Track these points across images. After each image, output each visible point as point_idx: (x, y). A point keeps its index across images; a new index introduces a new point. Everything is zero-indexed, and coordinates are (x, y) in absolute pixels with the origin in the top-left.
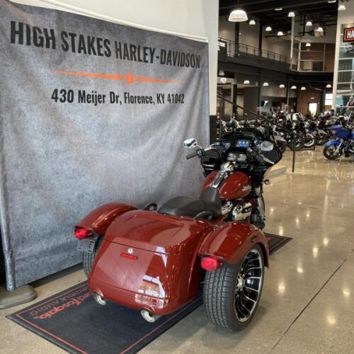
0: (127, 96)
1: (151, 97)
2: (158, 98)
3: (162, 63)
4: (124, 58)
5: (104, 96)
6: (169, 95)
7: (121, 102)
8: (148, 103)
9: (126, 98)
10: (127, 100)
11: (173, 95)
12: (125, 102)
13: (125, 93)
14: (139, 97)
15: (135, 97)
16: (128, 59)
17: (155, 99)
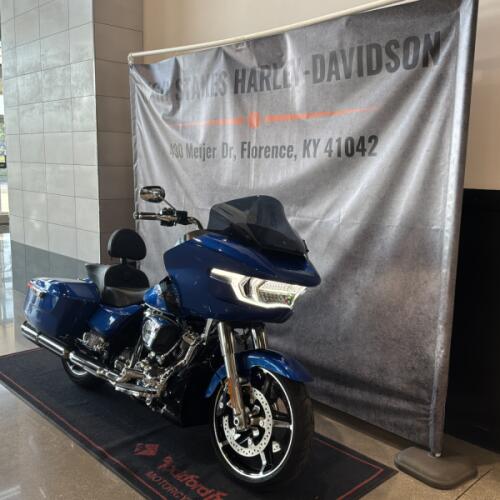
0: (246, 146)
1: (291, 146)
2: (306, 148)
3: (316, 81)
4: (249, 91)
5: (215, 149)
6: (330, 140)
7: (235, 157)
8: (282, 157)
9: (243, 150)
10: (246, 153)
11: (339, 140)
12: (242, 156)
13: (243, 143)
14: (268, 147)
15: (261, 148)
16: (256, 90)
17: (298, 149)
